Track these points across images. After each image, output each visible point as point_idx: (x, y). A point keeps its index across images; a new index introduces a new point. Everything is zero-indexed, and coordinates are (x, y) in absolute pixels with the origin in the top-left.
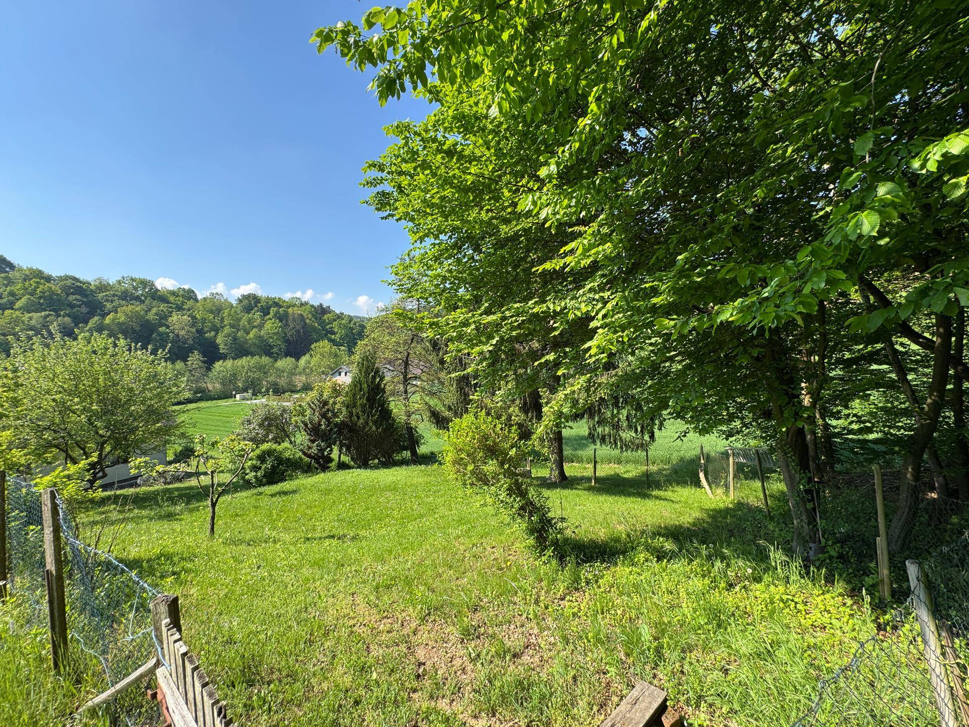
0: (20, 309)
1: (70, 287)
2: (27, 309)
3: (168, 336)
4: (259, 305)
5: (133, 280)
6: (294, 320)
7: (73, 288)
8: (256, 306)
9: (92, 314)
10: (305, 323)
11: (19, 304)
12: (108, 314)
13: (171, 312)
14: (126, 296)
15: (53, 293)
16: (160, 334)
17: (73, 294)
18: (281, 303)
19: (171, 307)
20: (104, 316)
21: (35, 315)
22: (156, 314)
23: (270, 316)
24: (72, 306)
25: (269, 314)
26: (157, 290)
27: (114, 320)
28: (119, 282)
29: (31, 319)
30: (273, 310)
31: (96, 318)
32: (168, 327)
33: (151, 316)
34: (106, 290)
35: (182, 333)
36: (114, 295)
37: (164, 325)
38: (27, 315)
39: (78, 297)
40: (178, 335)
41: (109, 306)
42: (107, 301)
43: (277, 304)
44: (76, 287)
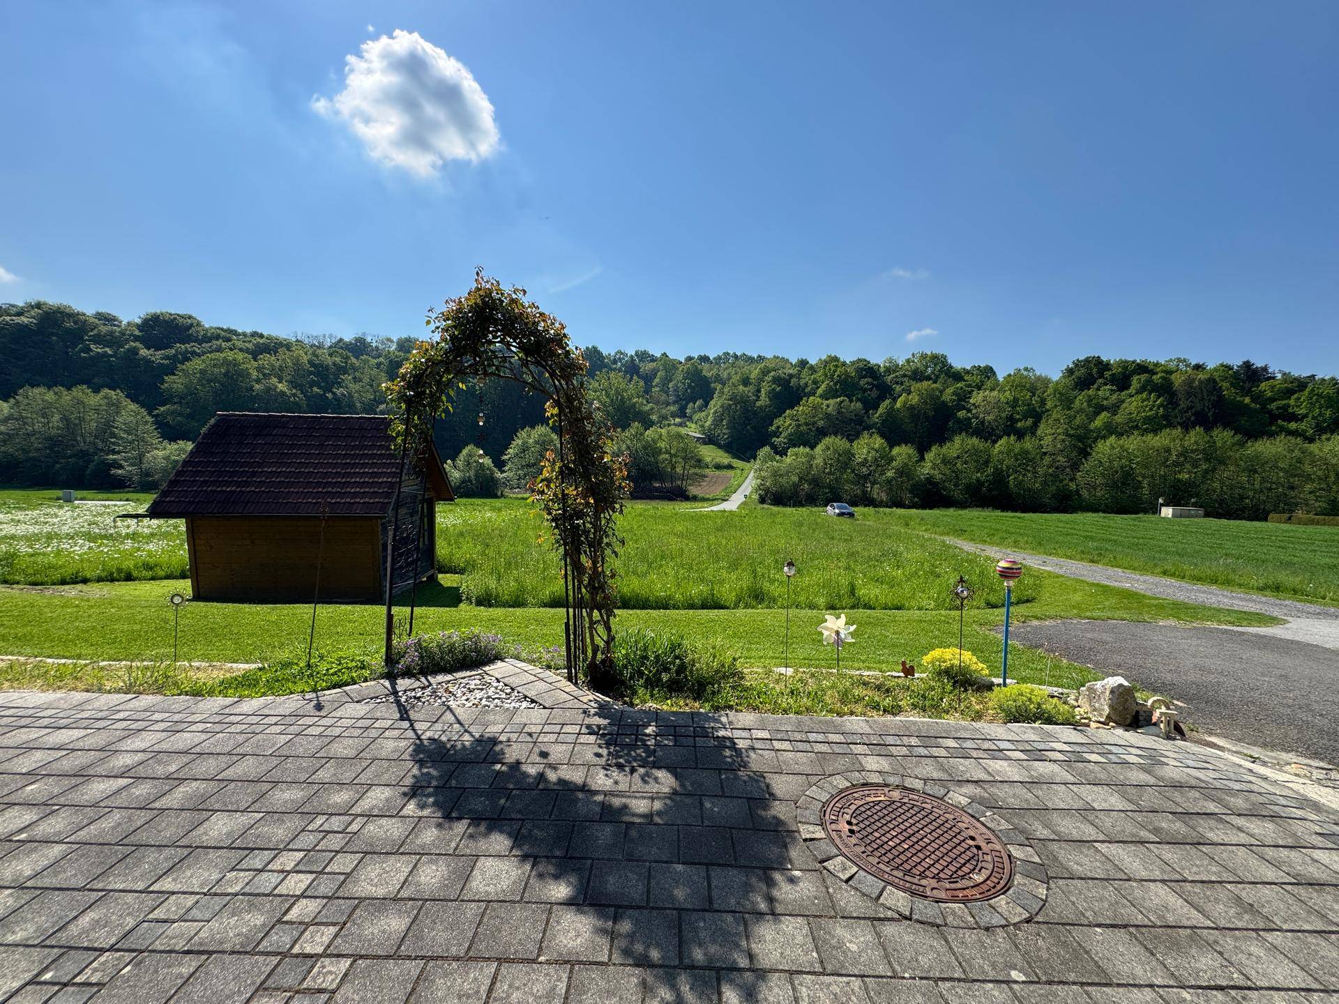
0: (821, 396)
1: (862, 369)
2: (825, 396)
3: (970, 423)
4: (1107, 374)
5: (924, 356)
6: (1189, 394)
7: (865, 370)
8: (1101, 376)
9: (881, 398)
10: (1221, 397)
11: (820, 391)
12: (900, 396)
13: (971, 392)
14: (918, 376)
15: (847, 375)
16: (959, 421)
17: (865, 377)
18: (1151, 367)
19: (969, 386)
20: (895, 400)
21: (831, 402)
22: (954, 393)
23: (1132, 390)
24: (865, 390)
25: (1128, 387)
26: (952, 367)
27: (905, 403)
28: (908, 361)
29: (828, 406)
30: (1136, 382)
31: (887, 402)
32: (969, 411)
33: (948, 395)
34: (895, 371)
35: (989, 418)
36: (904, 376)
37: (964, 408)
38: (826, 402)
39: (870, 380)
40: (983, 422)
41: (898, 388)
42: (897, 383)
43: (1142, 368)
44: (867, 370)
